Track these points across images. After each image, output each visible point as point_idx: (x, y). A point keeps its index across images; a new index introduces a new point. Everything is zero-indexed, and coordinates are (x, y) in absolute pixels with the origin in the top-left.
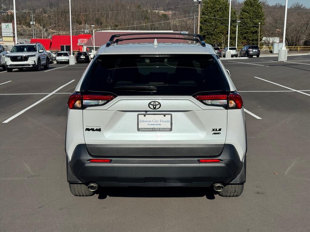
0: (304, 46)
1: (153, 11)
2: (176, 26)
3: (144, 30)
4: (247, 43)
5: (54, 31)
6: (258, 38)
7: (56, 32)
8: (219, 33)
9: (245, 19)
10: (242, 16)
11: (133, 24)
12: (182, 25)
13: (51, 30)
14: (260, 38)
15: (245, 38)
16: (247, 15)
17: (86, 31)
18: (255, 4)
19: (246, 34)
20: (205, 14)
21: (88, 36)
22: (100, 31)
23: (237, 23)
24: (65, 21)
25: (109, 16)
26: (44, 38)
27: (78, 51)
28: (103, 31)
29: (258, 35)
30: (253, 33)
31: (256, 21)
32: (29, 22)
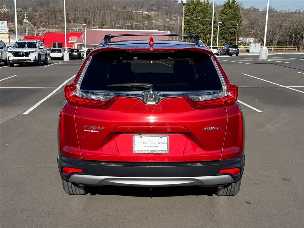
0: (277, 46)
1: (138, 12)
2: (159, 26)
3: (129, 29)
4: (225, 42)
5: (44, 29)
6: (236, 38)
7: (47, 30)
8: (200, 33)
9: (224, 20)
10: (221, 18)
11: (119, 23)
12: (164, 25)
13: (42, 28)
14: (238, 39)
15: (224, 38)
16: (226, 17)
17: (76, 29)
18: (234, 7)
19: (225, 34)
20: (188, 15)
21: (78, 34)
22: (91, 30)
23: (218, 24)
24: (55, 20)
25: (96, 16)
26: (36, 35)
27: (69, 48)
28: (92, 30)
29: (236, 36)
30: (232, 33)
31: (235, 22)
32: (21, 20)
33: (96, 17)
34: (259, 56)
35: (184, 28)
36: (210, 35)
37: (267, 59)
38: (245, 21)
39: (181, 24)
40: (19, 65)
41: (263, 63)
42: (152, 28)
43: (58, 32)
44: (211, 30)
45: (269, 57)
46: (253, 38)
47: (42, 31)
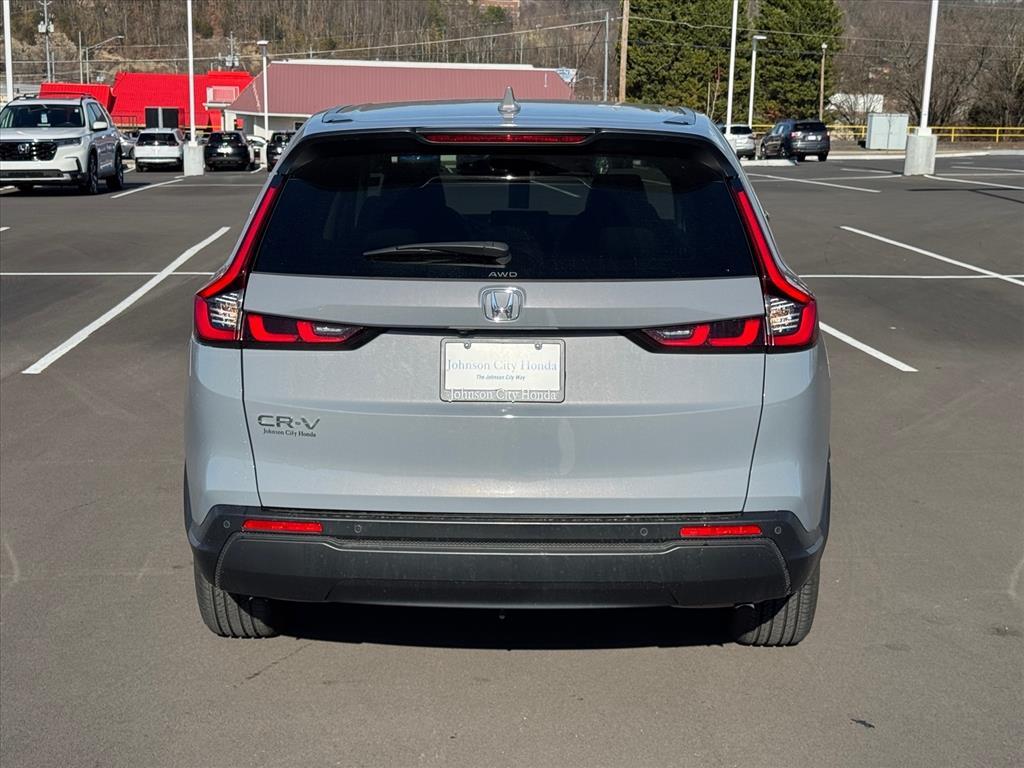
0: (969, 125)
2: (537, 49)
3: (426, 60)
4: (780, 111)
5: (113, 58)
6: (818, 96)
7: (125, 63)
8: (686, 76)
9: (774, 29)
10: (765, 21)
11: (389, 40)
12: (556, 45)
13: (106, 55)
14: (825, 97)
15: (774, 96)
16: (782, 18)
17: (232, 60)
19: (780, 80)
20: (642, 12)
21: (240, 78)
22: (284, 62)
23: (755, 45)
24: (155, 26)
25: (305, 11)
26: (85, 82)
27: (205, 127)
28: (292, 61)
29: (820, 86)
30: (804, 78)
31: (814, 36)
32: (31, 25)
33: (306, 14)
34: (902, 163)
35: (628, 56)
36: (724, 83)
37: (932, 171)
38: (851, 34)
39: (619, 44)
40: (17, 190)
41: (920, 186)
42: (510, 57)
43: (166, 69)
44: (728, 67)
45: (941, 165)
46: (881, 97)
47: (106, 65)
